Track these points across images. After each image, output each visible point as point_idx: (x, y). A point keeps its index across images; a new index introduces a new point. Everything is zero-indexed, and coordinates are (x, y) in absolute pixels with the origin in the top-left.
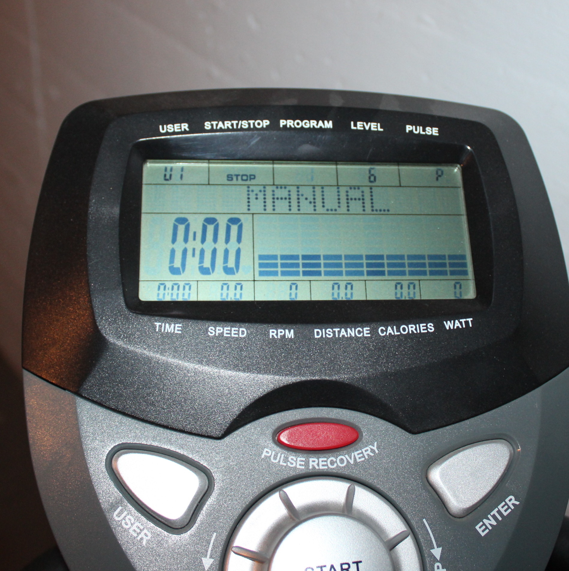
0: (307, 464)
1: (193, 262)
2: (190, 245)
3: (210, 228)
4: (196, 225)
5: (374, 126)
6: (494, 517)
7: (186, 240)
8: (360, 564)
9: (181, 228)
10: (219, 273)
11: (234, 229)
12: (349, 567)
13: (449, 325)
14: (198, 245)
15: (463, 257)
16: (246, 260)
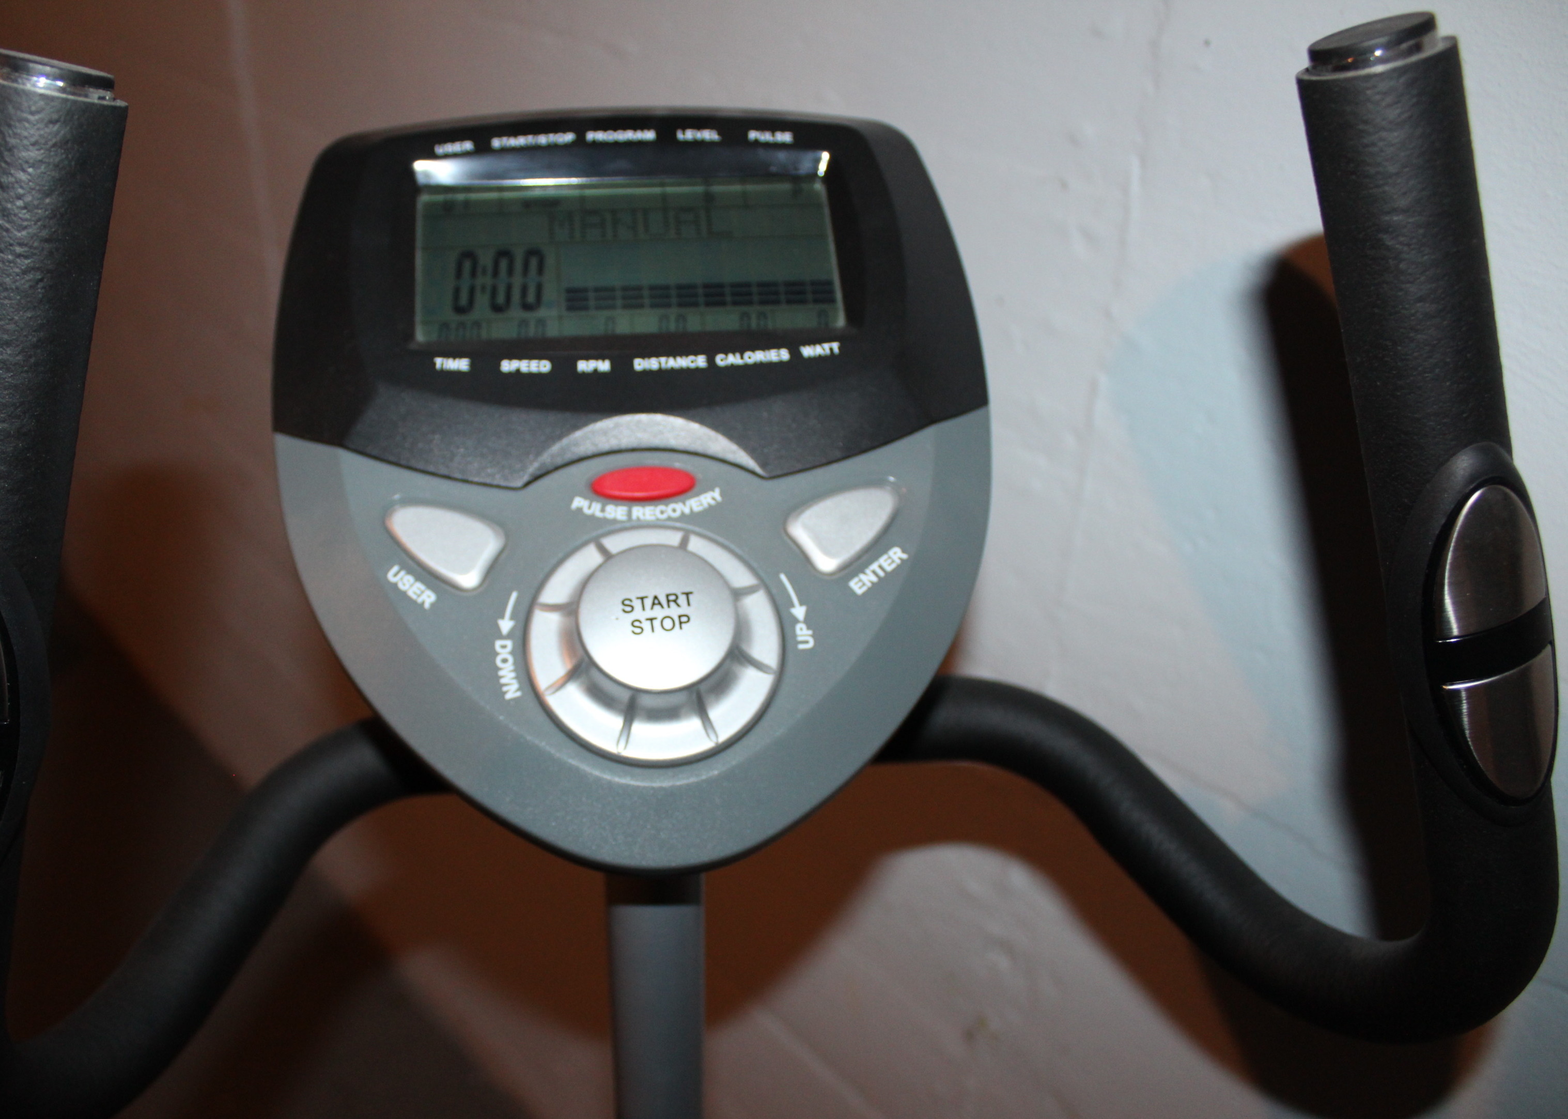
0: (629, 514)
1: (482, 300)
2: (480, 281)
3: (504, 264)
4: (486, 259)
5: (709, 135)
6: (874, 572)
7: (473, 274)
8: (691, 597)
9: (467, 265)
10: (516, 313)
11: (534, 262)
12: (677, 597)
13: (808, 351)
14: (488, 280)
15: (830, 283)
16: (551, 292)
